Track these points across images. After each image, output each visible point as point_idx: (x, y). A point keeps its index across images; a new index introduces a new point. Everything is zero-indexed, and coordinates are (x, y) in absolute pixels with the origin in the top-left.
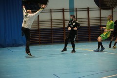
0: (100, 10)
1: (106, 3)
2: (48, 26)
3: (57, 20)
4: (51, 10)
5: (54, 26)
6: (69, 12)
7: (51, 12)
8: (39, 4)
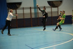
0: (51, 8)
1: (54, 4)
2: (22, 17)
3: (27, 14)
4: (23, 8)
5: (25, 17)
6: (34, 9)
7: (23, 9)
8: (17, 5)
